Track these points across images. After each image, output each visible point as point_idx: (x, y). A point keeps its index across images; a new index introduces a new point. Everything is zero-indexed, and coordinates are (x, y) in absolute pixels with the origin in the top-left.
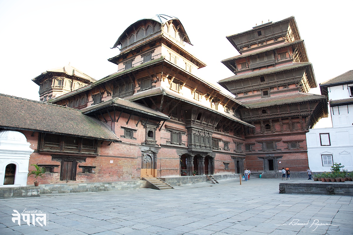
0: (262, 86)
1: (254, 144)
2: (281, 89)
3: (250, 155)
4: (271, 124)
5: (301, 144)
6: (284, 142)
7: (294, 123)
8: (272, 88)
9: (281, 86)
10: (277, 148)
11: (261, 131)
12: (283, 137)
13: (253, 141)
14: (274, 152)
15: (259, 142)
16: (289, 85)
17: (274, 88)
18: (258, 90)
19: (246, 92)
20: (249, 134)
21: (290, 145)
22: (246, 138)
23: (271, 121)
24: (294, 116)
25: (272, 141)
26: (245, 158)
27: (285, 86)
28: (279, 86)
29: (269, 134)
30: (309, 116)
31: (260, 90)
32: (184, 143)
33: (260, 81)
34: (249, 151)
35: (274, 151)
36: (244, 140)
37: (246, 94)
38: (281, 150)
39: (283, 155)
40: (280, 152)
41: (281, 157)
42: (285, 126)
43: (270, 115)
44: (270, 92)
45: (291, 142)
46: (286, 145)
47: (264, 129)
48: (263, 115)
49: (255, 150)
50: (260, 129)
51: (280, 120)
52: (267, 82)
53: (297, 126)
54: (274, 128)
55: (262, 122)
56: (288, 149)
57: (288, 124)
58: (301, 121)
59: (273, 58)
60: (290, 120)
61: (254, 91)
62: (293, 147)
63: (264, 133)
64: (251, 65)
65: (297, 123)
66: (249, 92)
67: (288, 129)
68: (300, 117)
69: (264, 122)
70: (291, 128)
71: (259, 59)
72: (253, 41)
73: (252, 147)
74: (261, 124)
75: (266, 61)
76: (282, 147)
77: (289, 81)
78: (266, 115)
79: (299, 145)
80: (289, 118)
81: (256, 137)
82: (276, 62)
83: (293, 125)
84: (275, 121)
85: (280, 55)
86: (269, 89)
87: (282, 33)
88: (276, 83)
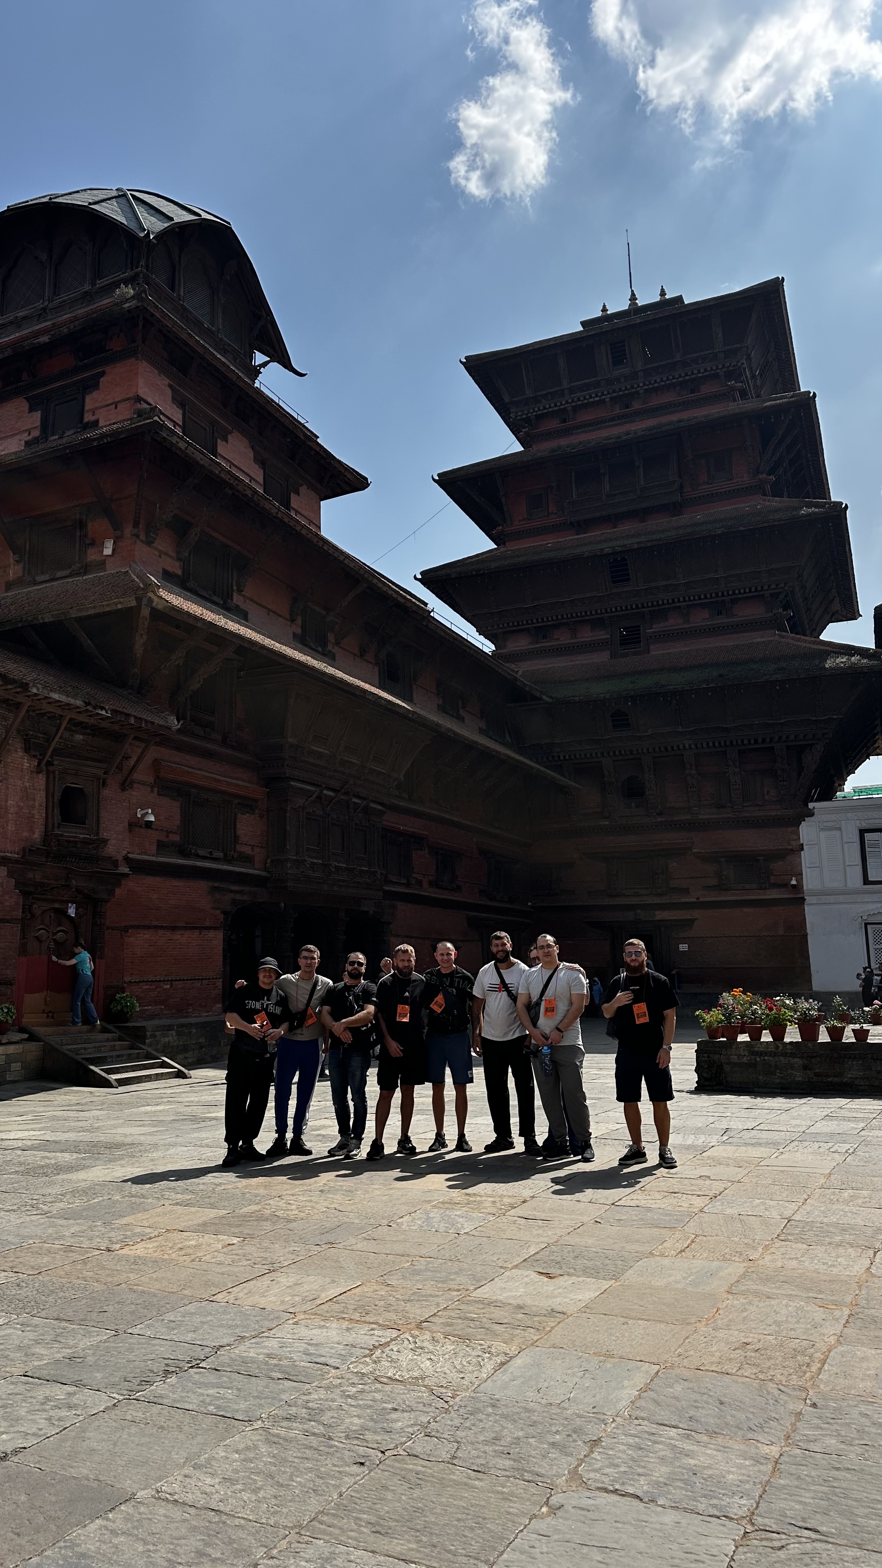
0: (613, 604)
1: (571, 864)
2: (701, 618)
4: (649, 776)
5: (777, 866)
6: (705, 858)
7: (752, 773)
8: (659, 614)
9: (704, 606)
10: (672, 884)
11: (605, 805)
12: (701, 835)
13: (568, 850)
14: (657, 900)
15: (592, 855)
16: (736, 602)
17: (670, 616)
18: (597, 624)
19: (544, 631)
20: (551, 819)
21: (729, 870)
23: (646, 760)
24: (756, 742)
25: (650, 855)
27: (719, 607)
28: (690, 607)
29: (635, 821)
30: (819, 747)
31: (607, 622)
32: (247, 850)
33: (608, 577)
34: (546, 893)
35: (658, 894)
37: (545, 637)
38: (686, 891)
39: (696, 914)
40: (683, 900)
41: (689, 923)
42: (710, 789)
43: (644, 739)
44: (648, 630)
45: (733, 858)
46: (710, 869)
47: (616, 796)
48: (616, 734)
49: (572, 891)
50: (598, 798)
51: (690, 758)
52: (641, 586)
53: (762, 786)
54: (662, 792)
55: (608, 763)
56: (721, 888)
57: (723, 778)
58: (780, 764)
59: (672, 474)
60: (734, 761)
61: (580, 623)
62: (740, 880)
63: (615, 816)
64: (574, 504)
65: (762, 773)
66: (559, 626)
67: (725, 799)
68: (777, 746)
69: (619, 765)
70: (737, 794)
71: (607, 480)
72: (587, 386)
73: (560, 879)
74: (603, 776)
75: (643, 489)
76: (694, 881)
77: (738, 584)
78: (627, 733)
79: (770, 873)
80: (728, 751)
81: (580, 833)
82: (688, 491)
83: (745, 782)
84: (667, 761)
85: (703, 462)
86: (648, 617)
87: (721, 356)
88: (681, 590)
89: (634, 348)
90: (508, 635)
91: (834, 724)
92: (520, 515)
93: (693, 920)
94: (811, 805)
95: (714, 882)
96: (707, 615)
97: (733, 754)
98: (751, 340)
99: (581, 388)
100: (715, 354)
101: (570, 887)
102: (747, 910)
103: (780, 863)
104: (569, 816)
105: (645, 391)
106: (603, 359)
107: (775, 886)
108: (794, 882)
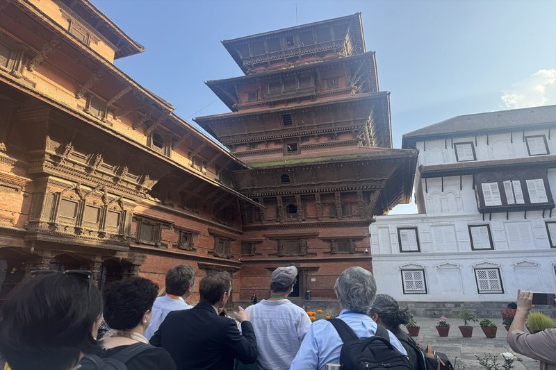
0: (284, 133)
1: (261, 242)
2: (323, 140)
3: (251, 265)
4: (299, 203)
5: (358, 244)
6: (324, 240)
7: (346, 203)
8: (305, 138)
9: (325, 135)
10: (309, 251)
11: (278, 216)
13: (260, 235)
14: (301, 258)
15: (271, 238)
16: (339, 134)
17: (310, 139)
18: (277, 142)
19: (253, 144)
20: (252, 222)
21: (335, 245)
22: (245, 229)
23: (298, 197)
24: (348, 189)
25: (299, 238)
26: (238, 270)
27: (332, 136)
28: (319, 136)
29: (292, 223)
30: (378, 192)
31: (282, 141)
33: (282, 122)
34: (248, 254)
35: (301, 256)
36: (241, 234)
37: (254, 147)
38: (316, 254)
39: (320, 264)
40: (314, 258)
41: (316, 269)
42: (327, 210)
43: (297, 186)
44: (300, 145)
45: (337, 240)
46: (327, 244)
47: (283, 212)
48: (283, 185)
49: (261, 254)
50: (275, 213)
51: (317, 196)
52: (297, 126)
53: (351, 209)
54: (305, 211)
55: (279, 198)
56: (332, 253)
57: (333, 205)
58: (360, 199)
59: (312, 84)
60: (338, 197)
61: (269, 142)
62: (340, 249)
63: (283, 221)
64: (268, 95)
65: (351, 203)
66: (259, 143)
67: (334, 214)
68: (358, 191)
69: (285, 199)
70: (339, 212)
71: (283, 86)
72: (277, 54)
73: (255, 249)
74: (277, 203)
75: (299, 90)
76: (319, 250)
77: (341, 126)
78: (289, 185)
79: (355, 247)
80: (336, 193)
81: (266, 228)
82: (319, 92)
83: (343, 207)
84: (307, 198)
85: (326, 81)
86: (300, 139)
87: (334, 43)
88: (315, 129)
89: (297, 39)
90: (237, 146)
91: (384, 182)
92: (245, 100)
93: (318, 268)
94: (374, 217)
95: (329, 250)
96: (326, 139)
97: (338, 194)
98: (347, 38)
99: (273, 54)
100: (332, 42)
101: (260, 252)
102: (344, 263)
103: (360, 242)
104: (261, 221)
105: (302, 56)
106: (283, 43)
107: (357, 252)
108: (367, 251)
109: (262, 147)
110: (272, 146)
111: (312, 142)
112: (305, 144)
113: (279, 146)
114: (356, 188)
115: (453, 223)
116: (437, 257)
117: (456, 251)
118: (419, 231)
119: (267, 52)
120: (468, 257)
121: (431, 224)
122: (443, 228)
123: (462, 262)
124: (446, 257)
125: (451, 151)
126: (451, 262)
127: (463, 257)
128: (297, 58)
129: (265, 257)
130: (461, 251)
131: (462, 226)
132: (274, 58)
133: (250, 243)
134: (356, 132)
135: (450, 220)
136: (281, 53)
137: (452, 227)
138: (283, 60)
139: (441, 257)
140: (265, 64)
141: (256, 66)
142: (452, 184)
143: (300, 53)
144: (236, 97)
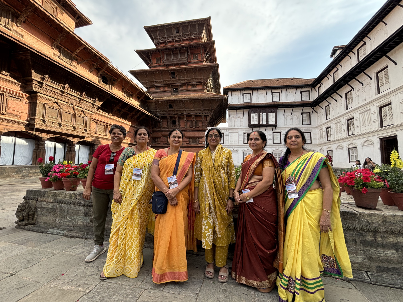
0: (172, 82)
1: (160, 138)
4: (177, 120)
5: (200, 140)
7: (197, 121)
8: (181, 86)
9: (190, 85)
11: (168, 126)
12: (187, 133)
13: (160, 135)
16: (197, 85)
17: (184, 86)
18: (169, 87)
19: (158, 87)
20: (156, 128)
21: (191, 140)
22: (154, 131)
23: (176, 116)
24: (198, 114)
27: (193, 85)
28: (188, 85)
30: (210, 116)
31: (171, 87)
33: (171, 76)
37: (158, 89)
42: (189, 123)
43: (175, 111)
44: (179, 89)
45: (192, 138)
46: (188, 140)
47: (170, 124)
48: (170, 110)
49: (160, 144)
50: (166, 124)
51: (185, 116)
52: (178, 79)
53: (199, 124)
54: (180, 124)
55: (168, 116)
56: (189, 144)
57: (192, 121)
58: (203, 119)
59: (186, 56)
60: (194, 118)
61: (165, 86)
62: (193, 142)
63: (170, 128)
64: (165, 60)
65: (199, 121)
66: (161, 87)
67: (192, 126)
68: (202, 115)
69: (171, 117)
70: (194, 125)
71: (172, 56)
72: (171, 37)
73: (157, 141)
74: (167, 119)
75: (180, 59)
76: (184, 142)
77: (197, 81)
78: (172, 110)
79: (199, 141)
80: (193, 115)
81: (162, 131)
82: (189, 61)
83: (196, 123)
84: (180, 117)
85: (193, 55)
86: (179, 86)
87: (198, 34)
88: (186, 81)
89: (180, 29)
90: (150, 87)
91: (213, 111)
92: (154, 62)
94: (208, 128)
95: (188, 143)
96: (191, 87)
97: (193, 116)
98: (204, 31)
99: (169, 37)
100: (197, 33)
101: (159, 143)
102: (194, 148)
103: (201, 139)
104: (160, 128)
105: (183, 40)
106: (174, 31)
107: (200, 144)
108: (203, 143)
109: (162, 89)
110: (167, 89)
111: (184, 88)
112: (181, 89)
113: (170, 89)
114: (201, 113)
115: (238, 132)
116: (230, 147)
117: (237, 144)
118: (225, 135)
119: (166, 36)
120: (242, 147)
121: (229, 132)
122: (234, 134)
123: (239, 149)
124: (233, 147)
125: (242, 97)
126: (235, 149)
127: (240, 147)
128: (180, 41)
129: (162, 145)
130: (239, 144)
131: (241, 133)
132: (170, 39)
133: (155, 138)
134: (204, 84)
135: (236, 130)
136: (173, 37)
137: (237, 133)
138: (173, 41)
139: (231, 147)
140: (165, 43)
141: (161, 43)
142: (240, 113)
143: (182, 38)
144: (150, 59)
